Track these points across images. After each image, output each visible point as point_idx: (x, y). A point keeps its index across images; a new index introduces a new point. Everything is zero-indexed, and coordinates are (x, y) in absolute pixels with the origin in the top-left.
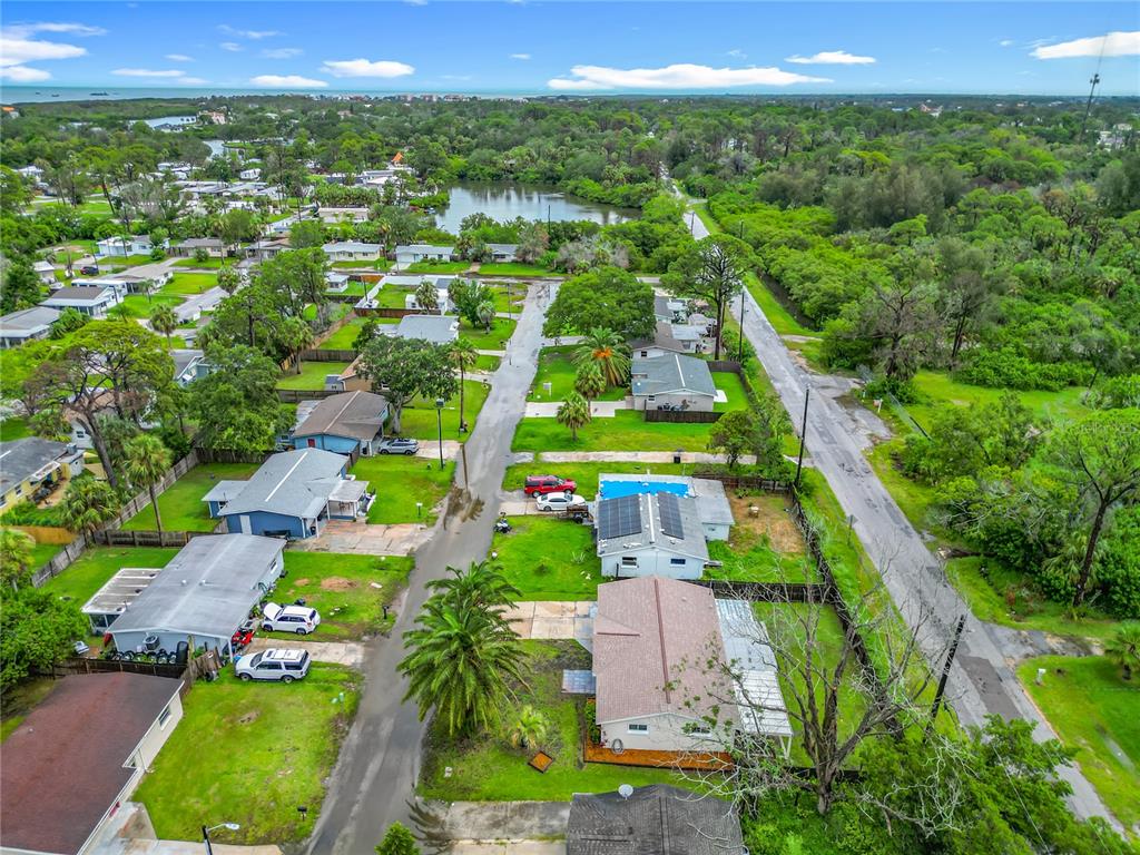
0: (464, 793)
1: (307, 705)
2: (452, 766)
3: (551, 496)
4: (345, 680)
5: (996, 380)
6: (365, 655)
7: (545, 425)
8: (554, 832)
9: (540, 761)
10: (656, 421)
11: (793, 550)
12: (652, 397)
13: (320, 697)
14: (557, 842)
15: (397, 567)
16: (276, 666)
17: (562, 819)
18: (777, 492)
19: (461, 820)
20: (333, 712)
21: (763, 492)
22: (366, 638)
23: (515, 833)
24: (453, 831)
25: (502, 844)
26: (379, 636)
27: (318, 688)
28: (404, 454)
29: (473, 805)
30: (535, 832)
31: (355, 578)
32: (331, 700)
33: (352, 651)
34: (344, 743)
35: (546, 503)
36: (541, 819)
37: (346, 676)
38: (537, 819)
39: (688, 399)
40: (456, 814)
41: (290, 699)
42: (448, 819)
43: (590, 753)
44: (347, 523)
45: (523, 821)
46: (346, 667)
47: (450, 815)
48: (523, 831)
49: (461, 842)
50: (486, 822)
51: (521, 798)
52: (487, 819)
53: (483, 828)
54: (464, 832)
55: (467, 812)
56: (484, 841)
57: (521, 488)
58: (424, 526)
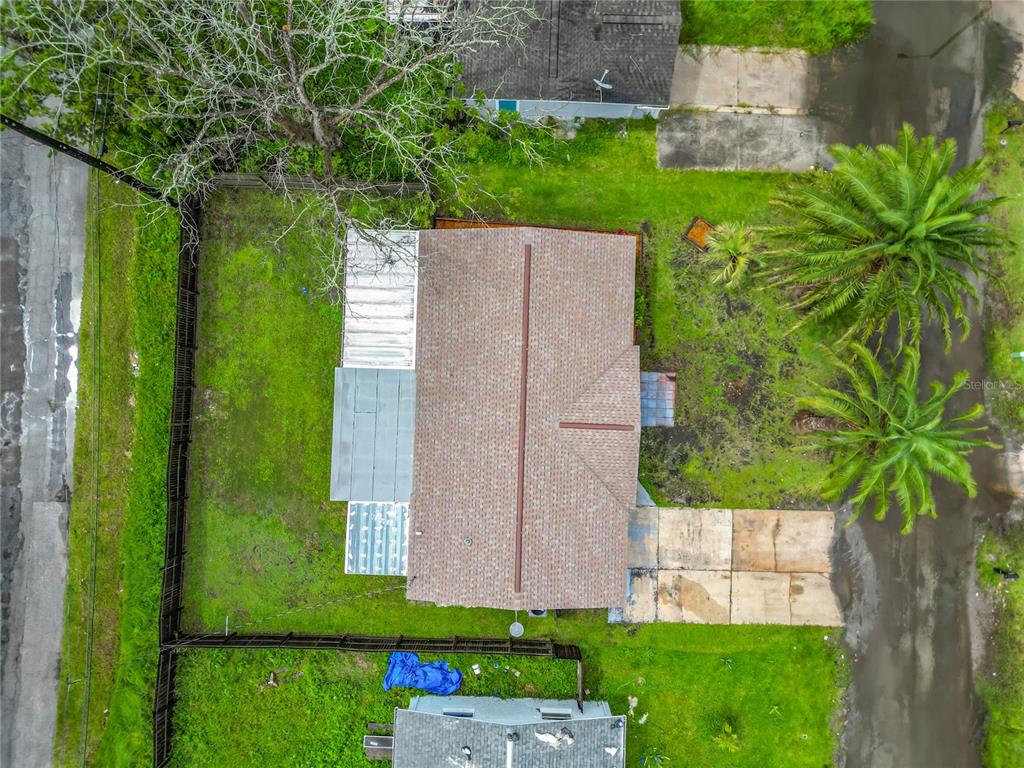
8: (680, 121)
19: (797, 143)
23: (728, 120)
24: (805, 127)
25: (743, 106)
29: (786, 166)
30: (703, 121)
36: (695, 141)
38: (701, 140)
42: (816, 146)
45: (720, 139)
47: (814, 152)
48: (719, 124)
49: (793, 112)
50: (766, 139)
51: (726, 175)
52: (764, 144)
53: (770, 132)
54: (791, 126)
55: (791, 155)
56: (766, 111)
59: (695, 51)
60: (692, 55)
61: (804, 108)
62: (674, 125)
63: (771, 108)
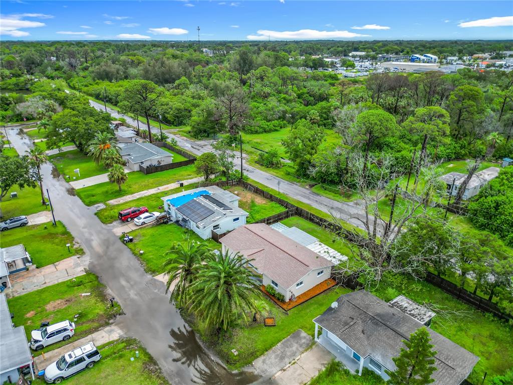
0: (254, 355)
1: (118, 370)
2: (233, 348)
3: (142, 216)
4: (126, 346)
5: (261, 130)
6: (121, 328)
7: (93, 190)
8: (308, 344)
9: (269, 322)
10: (151, 173)
11: (263, 203)
12: (142, 163)
13: (121, 362)
14: (314, 347)
15: (87, 281)
16: (80, 360)
17: (305, 338)
18: (235, 185)
19: (265, 367)
20: (139, 364)
21: (229, 187)
22: (111, 321)
23: (294, 355)
24: (267, 374)
25: (294, 363)
26: (118, 316)
27: (114, 359)
28: (20, 226)
29: (262, 358)
30: (301, 349)
31: (67, 297)
32: (130, 360)
33: (110, 332)
34: (165, 375)
35: (142, 221)
36: (297, 343)
37: (124, 344)
38: (296, 345)
39: (160, 160)
40: (259, 366)
41: (103, 375)
42: (259, 371)
43: (285, 307)
44: (23, 273)
45: (291, 349)
46: (117, 341)
47: (257, 368)
48: (296, 352)
49: (276, 375)
50: (277, 360)
51: (279, 341)
52: (276, 359)
53: (278, 363)
54: (273, 371)
55: (264, 362)
56: (285, 368)
57: (115, 220)
58: (79, 256)
59: (326, 366)
60: (325, 364)
61: (274, 379)
62: (308, 342)
63: (284, 370)
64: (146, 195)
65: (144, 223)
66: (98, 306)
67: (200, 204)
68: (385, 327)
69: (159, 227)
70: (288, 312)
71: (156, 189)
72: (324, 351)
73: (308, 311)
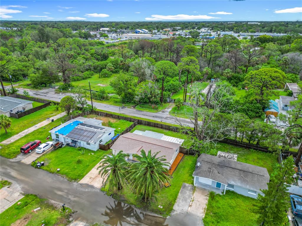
0: (171, 204)
2: (159, 205)
5: (80, 78)
11: (115, 121)
14: (196, 189)
17: (189, 186)
19: (181, 208)
21: (86, 116)
22: (71, 219)
23: (190, 197)
24: (185, 211)
25: (193, 200)
29: (176, 204)
30: (191, 193)
36: (187, 190)
39: (24, 107)
40: (178, 209)
45: (186, 194)
47: (178, 211)
48: (190, 195)
49: (189, 210)
51: (178, 192)
52: (183, 202)
53: (185, 204)
54: (186, 209)
55: (178, 206)
56: (190, 205)
57: (18, 154)
58: (8, 186)
59: (208, 196)
60: (207, 195)
61: (190, 212)
62: (192, 188)
64: (30, 132)
65: (44, 151)
66: (53, 213)
67: (83, 130)
68: (226, 167)
69: (57, 151)
70: (172, 176)
71: (34, 127)
72: (202, 189)
73: (180, 172)
